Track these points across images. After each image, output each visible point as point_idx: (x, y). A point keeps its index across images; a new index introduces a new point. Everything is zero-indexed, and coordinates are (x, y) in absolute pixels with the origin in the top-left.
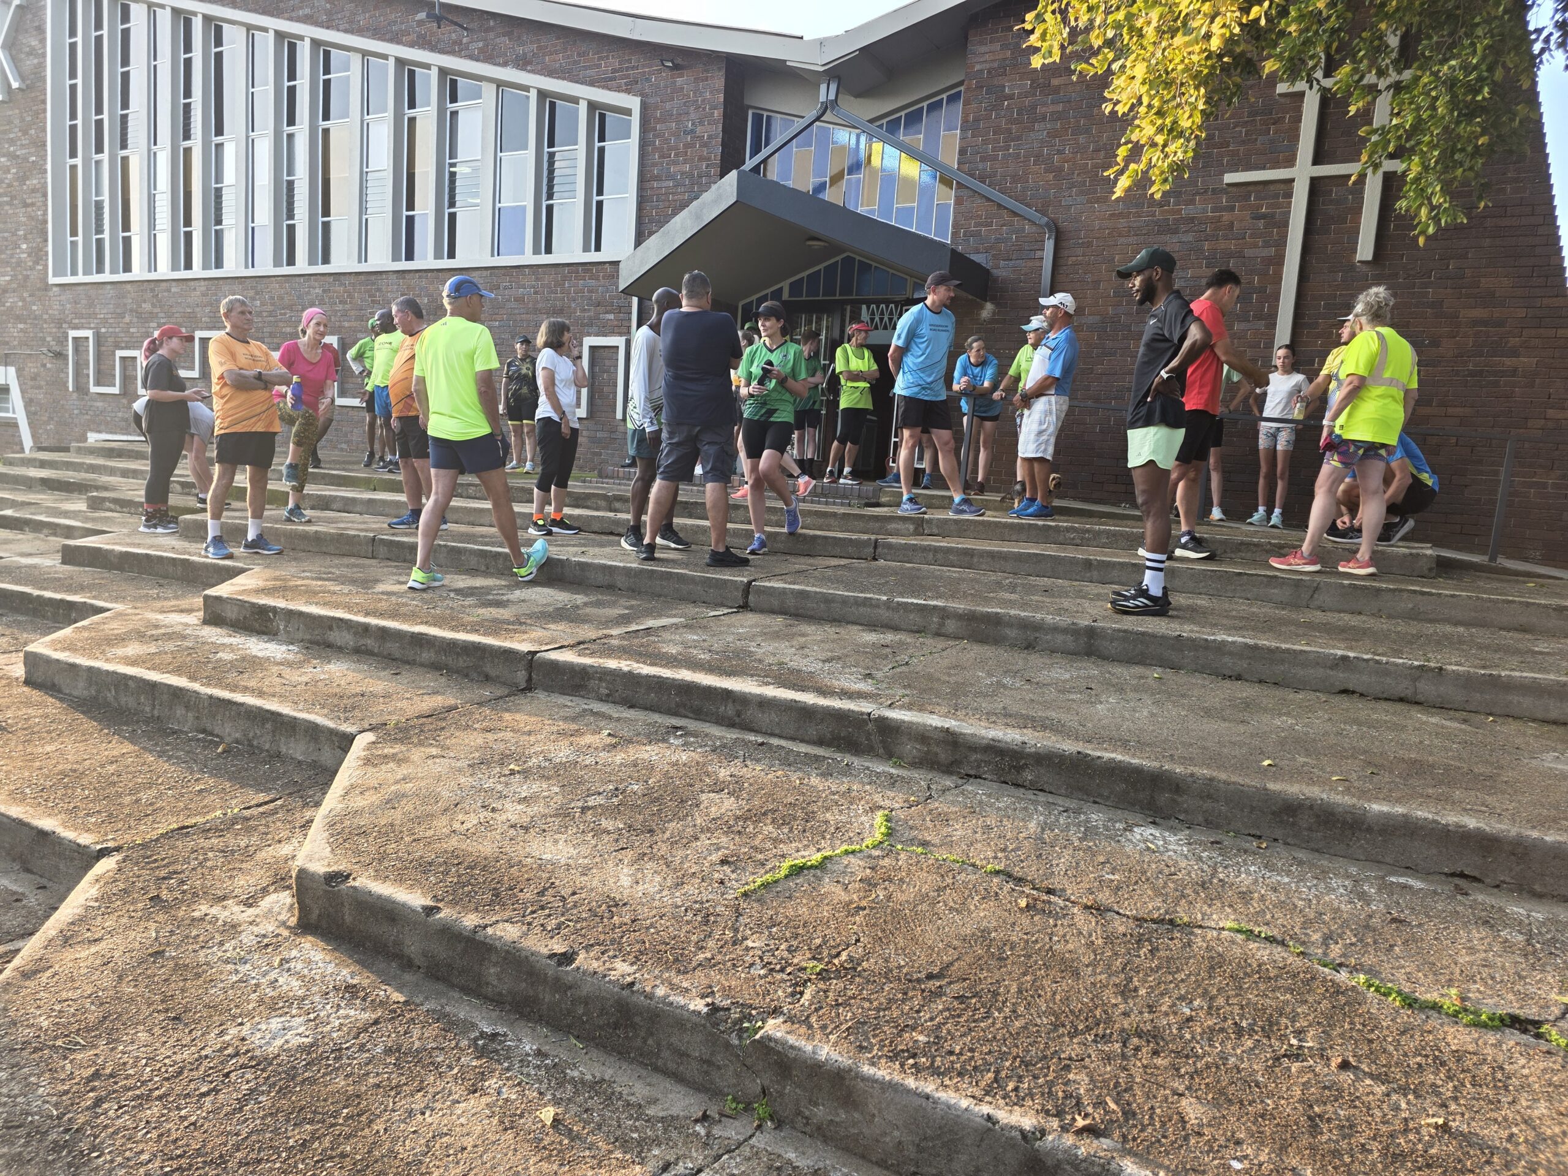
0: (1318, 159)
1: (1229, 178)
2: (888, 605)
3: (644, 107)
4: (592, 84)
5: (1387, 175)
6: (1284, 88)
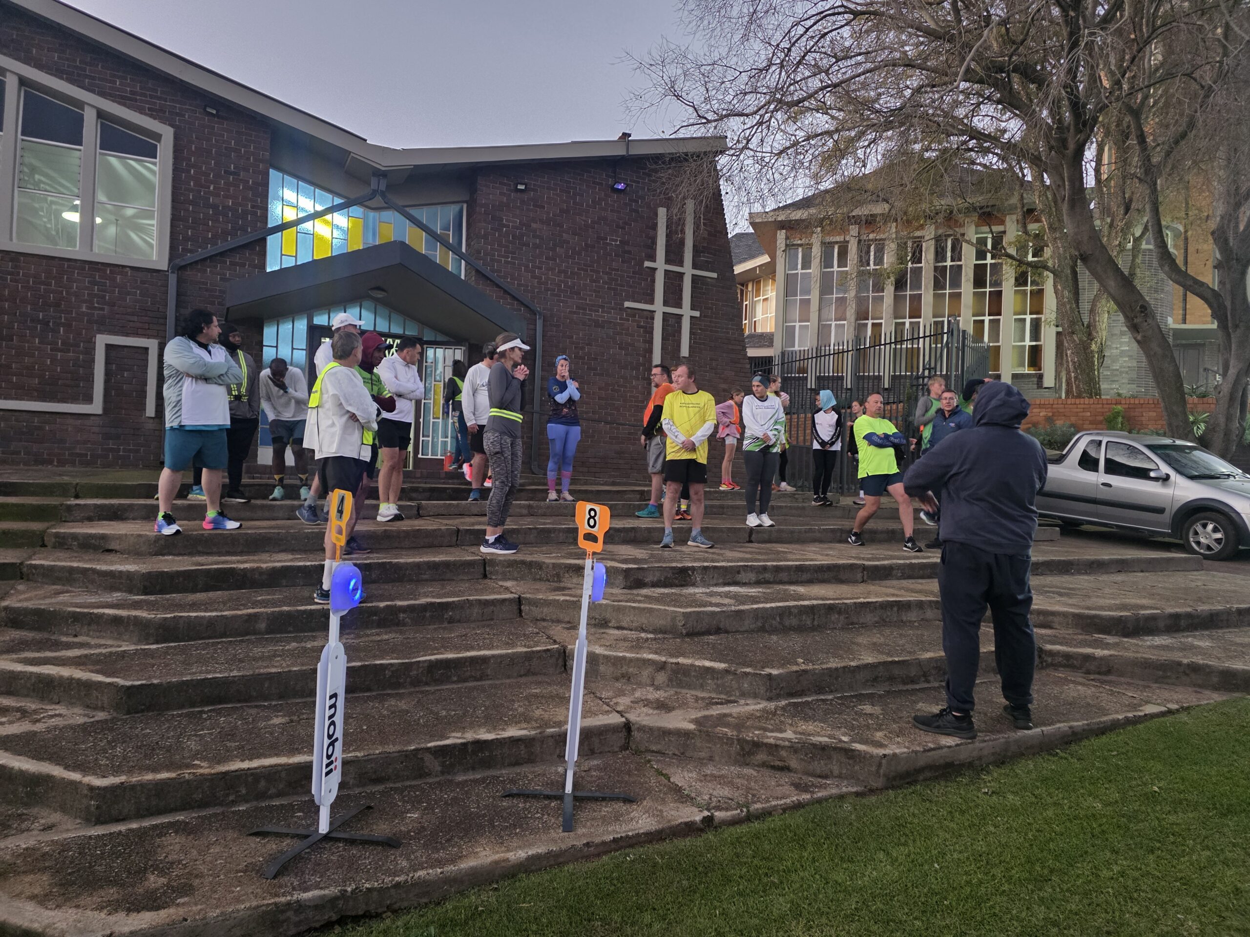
0: (666, 303)
1: (627, 304)
3: (176, 138)
4: (102, 94)
5: (691, 317)
6: (647, 264)
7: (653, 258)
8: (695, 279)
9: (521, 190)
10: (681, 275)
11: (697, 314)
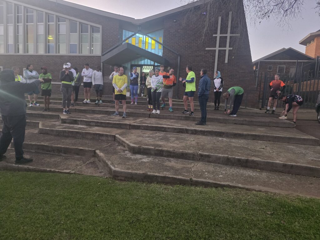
0: (220, 47)
1: (207, 49)
2: (173, 116)
3: (102, 27)
4: (91, 22)
5: (229, 50)
6: (214, 35)
7: (216, 33)
8: (231, 37)
9: (175, 22)
10: (226, 37)
11: (231, 49)
